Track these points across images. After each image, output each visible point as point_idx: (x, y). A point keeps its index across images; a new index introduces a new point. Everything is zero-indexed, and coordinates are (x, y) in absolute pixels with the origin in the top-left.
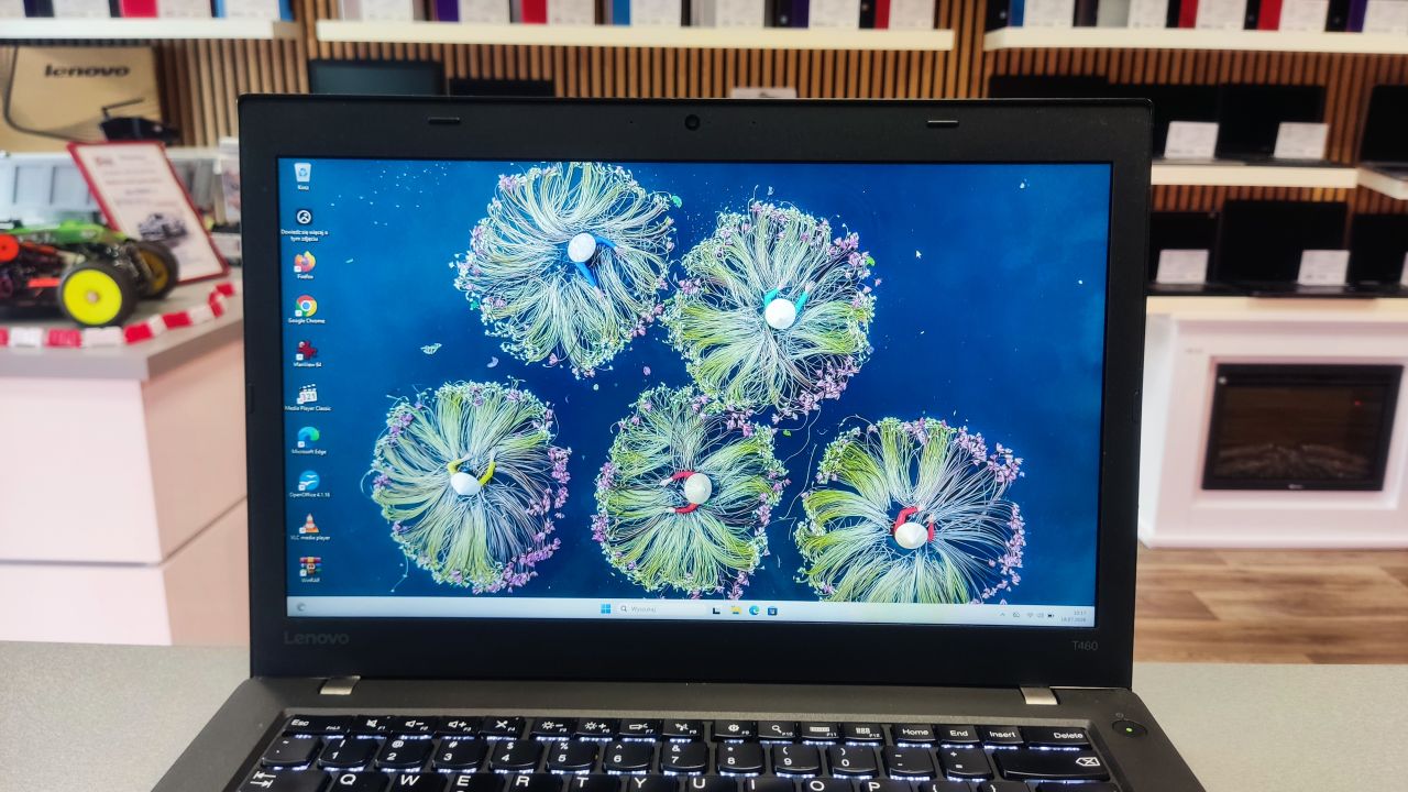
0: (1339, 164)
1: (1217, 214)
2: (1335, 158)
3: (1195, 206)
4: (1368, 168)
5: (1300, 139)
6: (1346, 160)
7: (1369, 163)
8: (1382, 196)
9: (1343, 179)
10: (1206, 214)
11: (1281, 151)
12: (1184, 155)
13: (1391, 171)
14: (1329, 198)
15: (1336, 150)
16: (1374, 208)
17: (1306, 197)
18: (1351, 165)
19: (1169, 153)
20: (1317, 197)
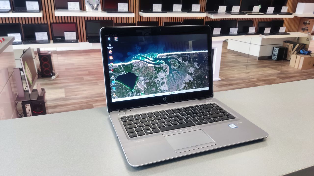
0: (202, 12)
1: (182, 22)
2: (201, 11)
3: (179, 21)
4: (207, 13)
5: (196, 7)
6: (203, 11)
7: (207, 12)
8: (209, 18)
9: (203, 15)
10: (181, 22)
11: (193, 10)
12: (176, 11)
13: (211, 13)
14: (201, 19)
15: (202, 9)
16: (208, 21)
17: (197, 19)
18: (204, 13)
19: (174, 11)
20: (199, 19)
